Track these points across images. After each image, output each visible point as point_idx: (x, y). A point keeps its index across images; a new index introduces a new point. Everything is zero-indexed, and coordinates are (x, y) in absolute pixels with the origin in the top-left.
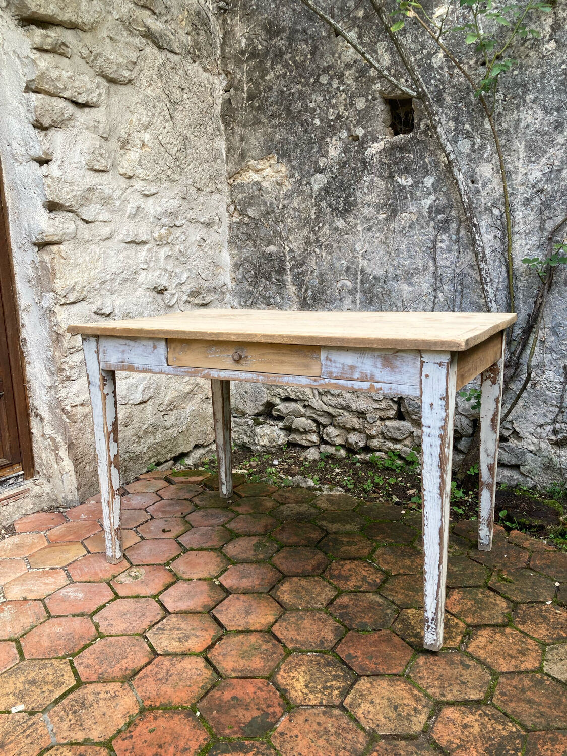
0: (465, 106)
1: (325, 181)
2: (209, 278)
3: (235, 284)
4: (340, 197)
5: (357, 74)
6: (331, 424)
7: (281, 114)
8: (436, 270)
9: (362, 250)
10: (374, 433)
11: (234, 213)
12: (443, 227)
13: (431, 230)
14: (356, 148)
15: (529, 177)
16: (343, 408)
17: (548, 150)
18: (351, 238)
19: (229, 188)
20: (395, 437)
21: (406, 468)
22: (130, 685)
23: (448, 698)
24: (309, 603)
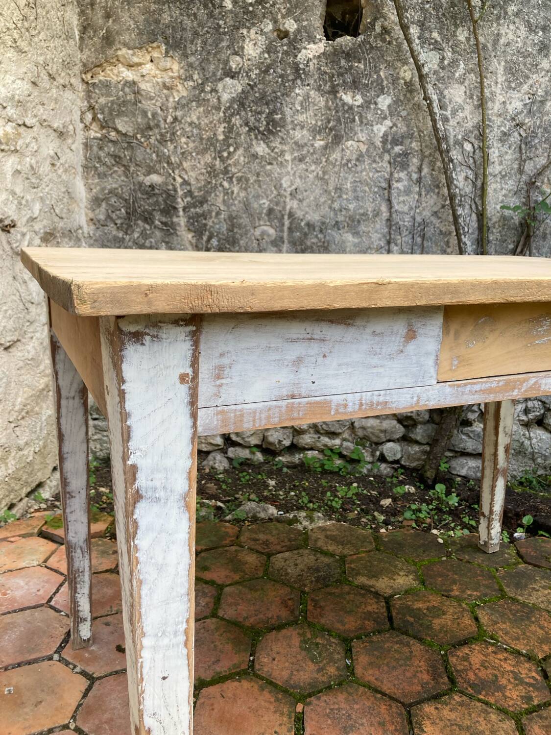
0: (434, 9)
1: (240, 89)
2: (64, 216)
3: (93, 227)
4: (260, 113)
8: (391, 216)
9: (290, 187)
10: (304, 426)
11: (91, 124)
12: (401, 162)
13: (386, 165)
14: (285, 48)
15: (508, 106)
17: (531, 76)
18: (275, 169)
19: (85, 86)
20: (333, 430)
21: (349, 467)
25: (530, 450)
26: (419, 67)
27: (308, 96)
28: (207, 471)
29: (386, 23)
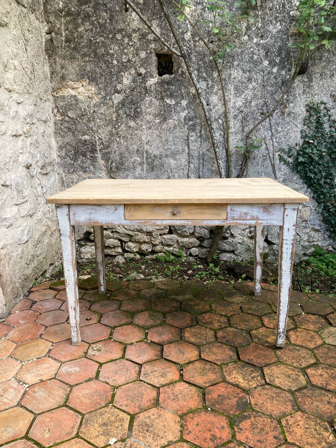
0: (203, 64)
1: (122, 98)
2: (48, 156)
3: (60, 159)
4: (131, 108)
5: (140, 37)
6: (130, 241)
7: (90, 54)
8: (189, 151)
9: (146, 140)
10: (157, 243)
11: (57, 114)
12: (192, 128)
13: (186, 130)
14: (141, 80)
15: (236, 104)
16: (138, 231)
17: (245, 91)
18: (139, 132)
19: (53, 98)
21: (177, 259)
22: (161, 407)
23: (304, 365)
24: (206, 340)
26: (197, 90)
27: (151, 101)
28: (115, 263)
29: (183, 70)
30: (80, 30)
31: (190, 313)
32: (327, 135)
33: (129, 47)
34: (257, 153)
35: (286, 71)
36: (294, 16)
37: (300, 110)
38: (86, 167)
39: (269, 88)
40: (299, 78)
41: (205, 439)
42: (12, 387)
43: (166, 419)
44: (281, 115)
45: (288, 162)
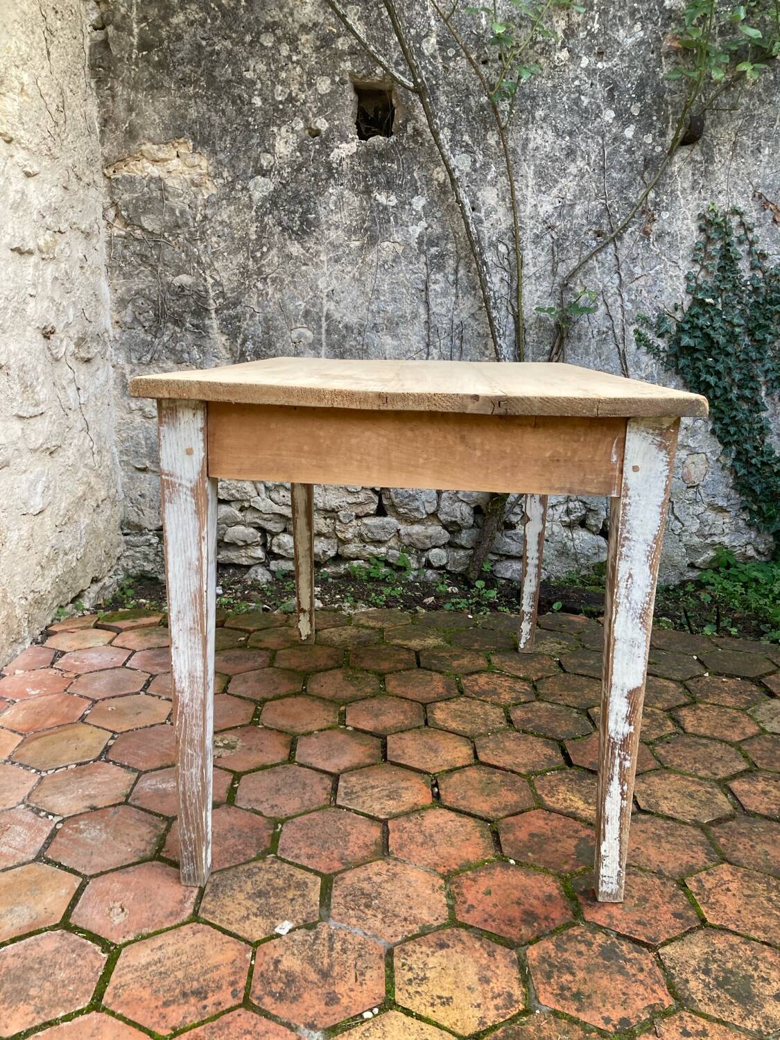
0: (464, 112)
1: (272, 187)
2: (92, 319)
3: (119, 330)
4: (294, 212)
5: (318, 43)
6: (285, 531)
7: (199, 79)
8: (429, 318)
9: (326, 288)
10: (349, 536)
11: (114, 221)
12: (437, 263)
13: (422, 266)
14: (317, 147)
17: (560, 180)
18: (310, 269)
19: (107, 181)
20: (378, 538)
21: (396, 575)
22: (396, 859)
23: (722, 774)
24: (486, 725)
25: (573, 551)
26: (450, 172)
27: (341, 196)
28: (250, 583)
29: (418, 125)
30: (174, 21)
31: (441, 673)
32: (745, 285)
33: (290, 66)
34: (587, 324)
35: (654, 135)
36: (674, 11)
37: (685, 227)
38: (182, 351)
39: (614, 175)
40: (684, 152)
41: (510, 921)
42: (21, 823)
43: (409, 882)
44: (642, 239)
45: (658, 347)
